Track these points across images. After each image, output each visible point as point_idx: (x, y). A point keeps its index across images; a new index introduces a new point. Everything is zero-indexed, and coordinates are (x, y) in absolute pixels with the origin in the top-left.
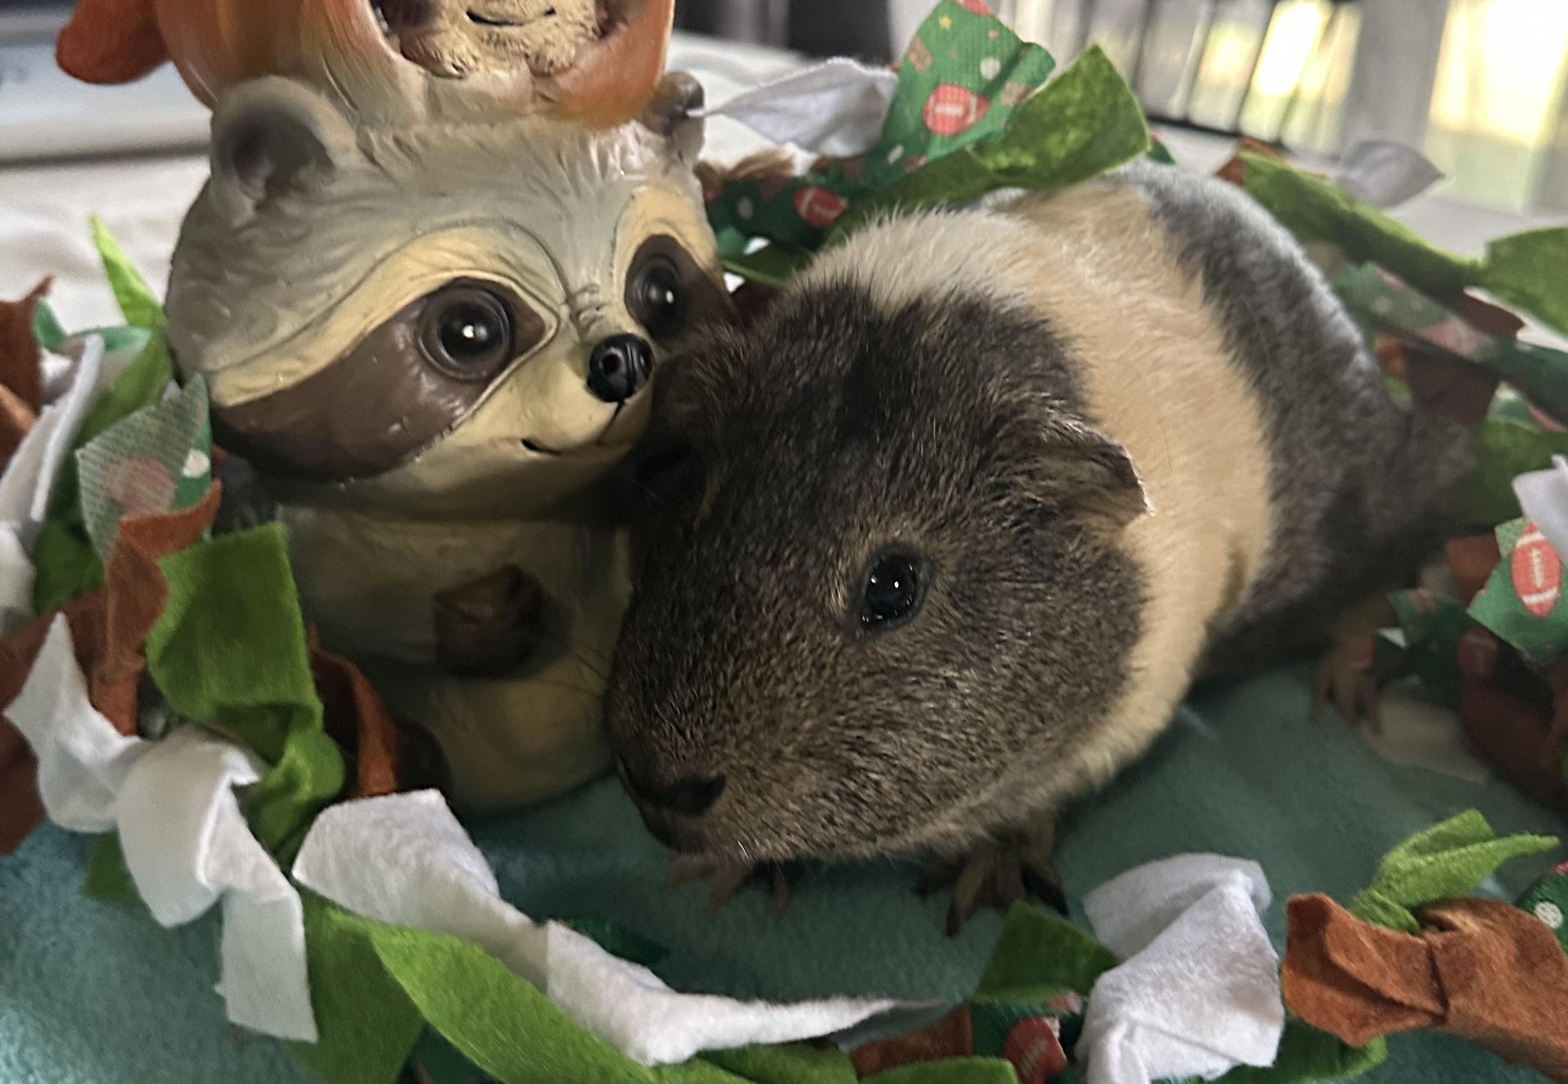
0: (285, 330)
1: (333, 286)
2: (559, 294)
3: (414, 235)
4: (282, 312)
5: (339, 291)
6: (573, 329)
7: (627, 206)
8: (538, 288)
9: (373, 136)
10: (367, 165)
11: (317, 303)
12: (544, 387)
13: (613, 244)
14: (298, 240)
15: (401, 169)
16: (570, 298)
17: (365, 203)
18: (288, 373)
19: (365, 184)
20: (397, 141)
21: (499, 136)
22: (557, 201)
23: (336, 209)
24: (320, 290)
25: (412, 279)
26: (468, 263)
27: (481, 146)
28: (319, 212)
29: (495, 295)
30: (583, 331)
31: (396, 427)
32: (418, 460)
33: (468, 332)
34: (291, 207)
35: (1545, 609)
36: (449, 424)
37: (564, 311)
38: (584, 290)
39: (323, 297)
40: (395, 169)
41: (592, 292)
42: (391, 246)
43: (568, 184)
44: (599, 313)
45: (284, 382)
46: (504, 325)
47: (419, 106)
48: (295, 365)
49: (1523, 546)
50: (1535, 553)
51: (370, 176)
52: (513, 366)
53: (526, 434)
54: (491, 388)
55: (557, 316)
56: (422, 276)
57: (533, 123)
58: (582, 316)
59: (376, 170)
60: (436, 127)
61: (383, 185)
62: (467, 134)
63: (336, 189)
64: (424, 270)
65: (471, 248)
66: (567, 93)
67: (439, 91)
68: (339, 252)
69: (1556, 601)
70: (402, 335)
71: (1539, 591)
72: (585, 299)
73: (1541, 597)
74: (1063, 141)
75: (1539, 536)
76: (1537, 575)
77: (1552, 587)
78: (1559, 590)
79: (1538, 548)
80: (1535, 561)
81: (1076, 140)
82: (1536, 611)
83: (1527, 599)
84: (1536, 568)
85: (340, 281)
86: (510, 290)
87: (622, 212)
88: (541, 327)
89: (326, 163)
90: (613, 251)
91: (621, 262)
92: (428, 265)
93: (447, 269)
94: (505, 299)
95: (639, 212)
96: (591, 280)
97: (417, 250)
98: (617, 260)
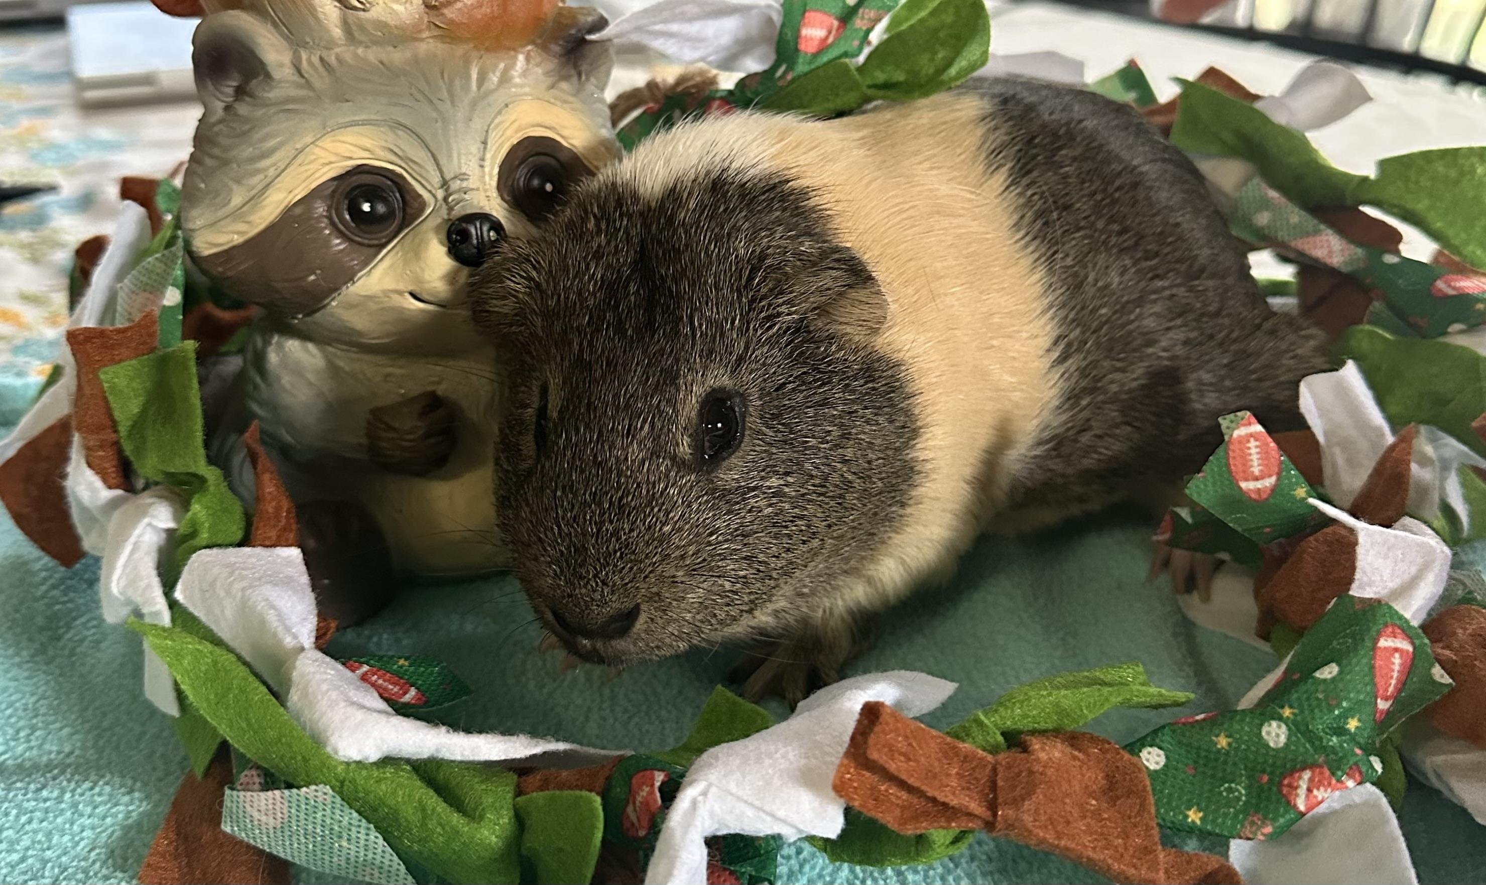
0: (237, 200)
1: (266, 169)
2: (436, 180)
3: (325, 130)
4: (235, 187)
5: (272, 172)
6: (444, 207)
7: (499, 113)
8: (421, 176)
9: (304, 56)
10: (296, 78)
11: (256, 181)
12: (417, 253)
13: (485, 143)
14: (245, 133)
15: (321, 81)
16: (445, 184)
17: (291, 107)
18: (239, 233)
19: (293, 92)
20: (322, 59)
21: (398, 56)
22: (436, 109)
23: (273, 110)
24: (259, 171)
25: (325, 165)
26: (366, 155)
27: (382, 62)
28: (259, 113)
29: (392, 180)
30: (450, 209)
31: (312, 277)
32: (334, 304)
33: (366, 207)
34: (243, 109)
35: (1264, 496)
36: (350, 277)
37: (440, 194)
38: (455, 178)
39: (261, 176)
40: (317, 83)
41: (462, 180)
42: (309, 139)
43: (445, 94)
44: (466, 197)
45: (238, 239)
46: (397, 203)
47: (337, 32)
48: (242, 227)
49: (1240, 436)
50: (1253, 443)
51: (298, 86)
52: (401, 236)
53: (410, 288)
54: (385, 251)
55: (434, 196)
56: (331, 163)
57: (427, 46)
58: (450, 199)
59: (302, 81)
60: (352, 48)
61: (303, 93)
62: (373, 55)
63: (273, 95)
64: (333, 159)
65: (368, 143)
66: (451, 22)
67: (350, 21)
68: (271, 143)
69: (1274, 489)
70: (320, 208)
71: (1256, 479)
72: (455, 185)
73: (1259, 485)
74: (932, 60)
75: (1259, 428)
76: (1255, 463)
77: (1270, 476)
78: (1278, 479)
79: (1256, 440)
80: (1253, 451)
81: (943, 59)
82: (1253, 496)
83: (1244, 485)
84: (1255, 457)
85: (275, 164)
86: (401, 176)
87: (495, 117)
88: (423, 205)
89: (268, 76)
90: (485, 148)
91: (494, 157)
92: (337, 154)
93: (351, 158)
94: (398, 183)
95: (513, 118)
96: (463, 170)
97: (327, 143)
98: (488, 156)
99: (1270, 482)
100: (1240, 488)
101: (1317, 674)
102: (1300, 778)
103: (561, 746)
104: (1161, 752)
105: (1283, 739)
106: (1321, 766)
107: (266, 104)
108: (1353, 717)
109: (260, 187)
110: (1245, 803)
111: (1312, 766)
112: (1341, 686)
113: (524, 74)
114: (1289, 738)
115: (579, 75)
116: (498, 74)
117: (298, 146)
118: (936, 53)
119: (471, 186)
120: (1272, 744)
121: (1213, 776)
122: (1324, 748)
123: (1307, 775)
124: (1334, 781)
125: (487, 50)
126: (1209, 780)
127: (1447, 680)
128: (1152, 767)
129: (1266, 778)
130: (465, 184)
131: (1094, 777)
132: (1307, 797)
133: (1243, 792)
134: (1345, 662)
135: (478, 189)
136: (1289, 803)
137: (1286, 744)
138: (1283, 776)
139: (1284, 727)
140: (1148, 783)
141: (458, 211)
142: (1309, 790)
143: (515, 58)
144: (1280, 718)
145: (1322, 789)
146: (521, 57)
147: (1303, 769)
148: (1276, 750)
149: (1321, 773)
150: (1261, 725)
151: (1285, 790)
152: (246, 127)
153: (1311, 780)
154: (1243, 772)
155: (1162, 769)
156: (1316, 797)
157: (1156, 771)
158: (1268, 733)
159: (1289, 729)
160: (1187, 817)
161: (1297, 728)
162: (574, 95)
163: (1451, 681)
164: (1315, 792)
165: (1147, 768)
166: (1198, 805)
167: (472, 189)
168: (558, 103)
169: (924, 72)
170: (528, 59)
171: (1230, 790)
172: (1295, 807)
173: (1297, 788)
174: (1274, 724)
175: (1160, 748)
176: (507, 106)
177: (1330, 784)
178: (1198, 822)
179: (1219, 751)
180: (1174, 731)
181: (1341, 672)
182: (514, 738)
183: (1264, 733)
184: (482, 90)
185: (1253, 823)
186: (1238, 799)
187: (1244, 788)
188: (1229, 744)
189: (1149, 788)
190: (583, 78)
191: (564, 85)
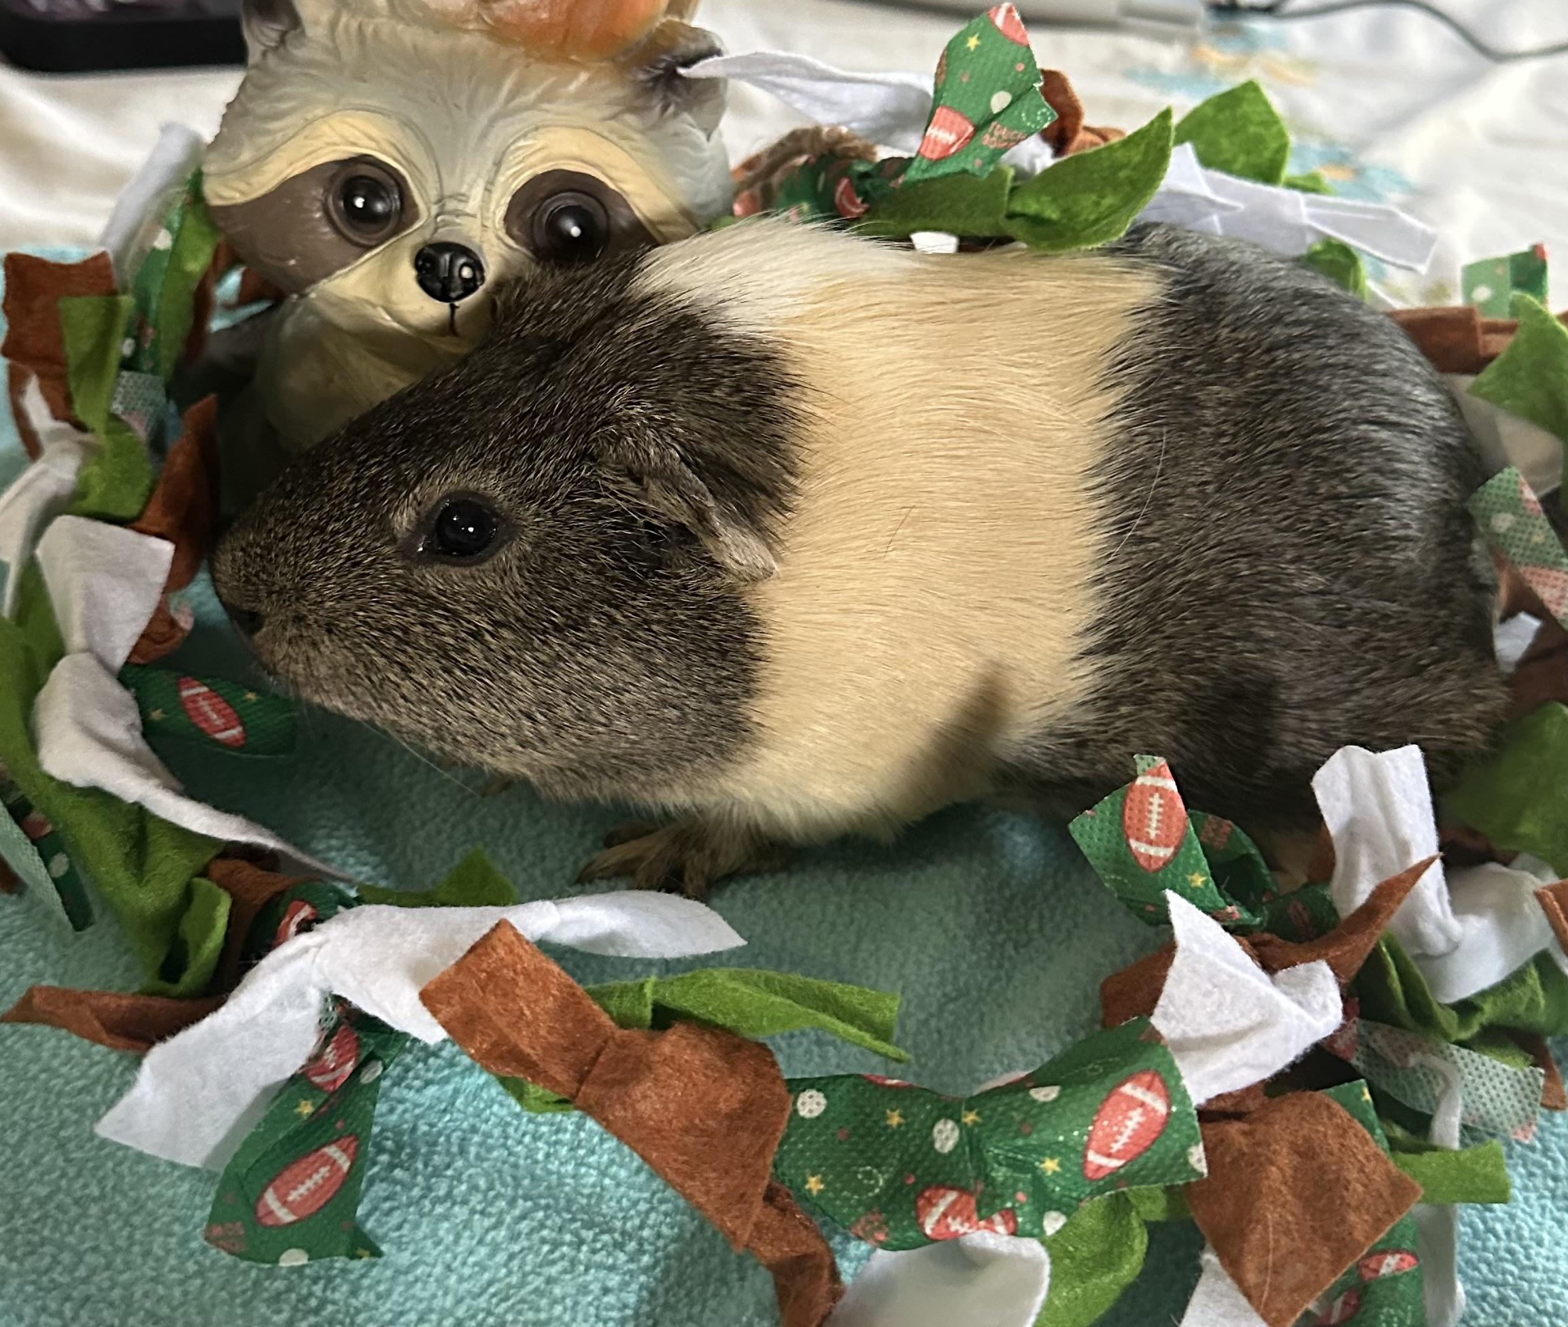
0: (246, 156)
2: (433, 194)
3: (337, 107)
4: (246, 141)
5: (279, 137)
7: (525, 136)
8: (423, 185)
10: (328, 42)
11: (265, 142)
13: (498, 164)
16: (440, 200)
17: (313, 72)
18: (241, 192)
19: (319, 56)
20: (360, 27)
21: (435, 44)
22: (449, 112)
23: (295, 70)
24: (268, 132)
25: (328, 144)
26: (373, 145)
29: (395, 180)
30: (436, 230)
31: (293, 262)
32: (313, 296)
33: (360, 202)
34: (272, 60)
35: (1155, 867)
36: (330, 273)
37: (434, 209)
38: (453, 196)
39: (269, 139)
41: (460, 201)
42: (319, 112)
43: (464, 101)
44: (458, 220)
45: (239, 198)
48: (245, 187)
49: (1143, 785)
50: (1154, 798)
51: (325, 50)
52: (388, 243)
54: (368, 255)
56: (335, 144)
57: (472, 40)
58: (441, 218)
59: (331, 45)
60: (393, 22)
61: (329, 59)
63: (300, 53)
64: (337, 139)
65: (374, 132)
66: (499, 19)
69: (1165, 861)
70: (315, 190)
71: (1151, 843)
72: (452, 204)
73: (1152, 851)
74: (1097, 204)
75: (1171, 785)
76: (1154, 824)
77: (1167, 846)
78: (1175, 854)
79: (1161, 797)
80: (1155, 808)
81: (1110, 206)
82: (1142, 861)
83: (1134, 844)
84: (1155, 817)
85: (282, 130)
86: (403, 178)
87: (518, 139)
88: (415, 217)
89: (303, 33)
90: (497, 172)
91: (506, 184)
92: (342, 136)
93: (354, 144)
94: (400, 183)
95: (539, 145)
96: (464, 190)
97: (335, 121)
98: (501, 179)
99: (1164, 853)
100: (1128, 845)
101: (1033, 1092)
102: (943, 1196)
103: (271, 843)
104: (823, 1101)
105: (949, 1146)
106: (971, 1194)
107: (294, 62)
108: (1052, 1158)
109: (266, 149)
110: (877, 1197)
111: (963, 1190)
112: (1045, 1115)
113: (578, 96)
114: (956, 1147)
115: (665, 108)
116: (539, 91)
117: (310, 116)
118: (1102, 197)
119: (468, 210)
120: (937, 1146)
121: (862, 1152)
122: (987, 1176)
123: (952, 1196)
124: (975, 1217)
125: (543, 59)
126: (854, 1154)
127: (1203, 1168)
128: (804, 1112)
129: (911, 1180)
130: (461, 206)
131: (731, 1095)
132: (938, 1221)
133: (881, 1183)
134: (1069, 1091)
135: (474, 216)
136: (917, 1217)
137: (951, 1153)
138: (928, 1187)
139: (956, 1133)
140: (783, 1127)
141: (443, 235)
142: (945, 1215)
143: (575, 76)
144: (958, 1121)
145: (959, 1220)
146: (583, 77)
147: (952, 1188)
148: (938, 1154)
149: (968, 1203)
150: (938, 1119)
151: (921, 1202)
152: (267, 81)
153: (954, 1204)
154: (895, 1162)
155: (811, 1120)
156: (948, 1227)
157: (803, 1119)
158: (940, 1132)
159: (961, 1137)
160: (805, 1182)
161: (971, 1141)
162: (642, 132)
163: (1205, 1171)
164: (949, 1220)
165: (796, 1111)
166: (825, 1175)
167: (468, 215)
168: (614, 137)
169: (1084, 217)
170: (590, 80)
171: (869, 1175)
172: (921, 1226)
173: (935, 1205)
174: (950, 1124)
175: (826, 1097)
176: (537, 129)
177: (969, 1219)
178: (815, 1193)
179: (887, 1127)
180: (856, 1086)
181: (1055, 1101)
182: (224, 817)
183: (936, 1130)
184: (512, 104)
185: (869, 1222)
186: (872, 1188)
187: (886, 1181)
188: (899, 1125)
189: (780, 1135)
190: (671, 109)
191: (630, 118)
